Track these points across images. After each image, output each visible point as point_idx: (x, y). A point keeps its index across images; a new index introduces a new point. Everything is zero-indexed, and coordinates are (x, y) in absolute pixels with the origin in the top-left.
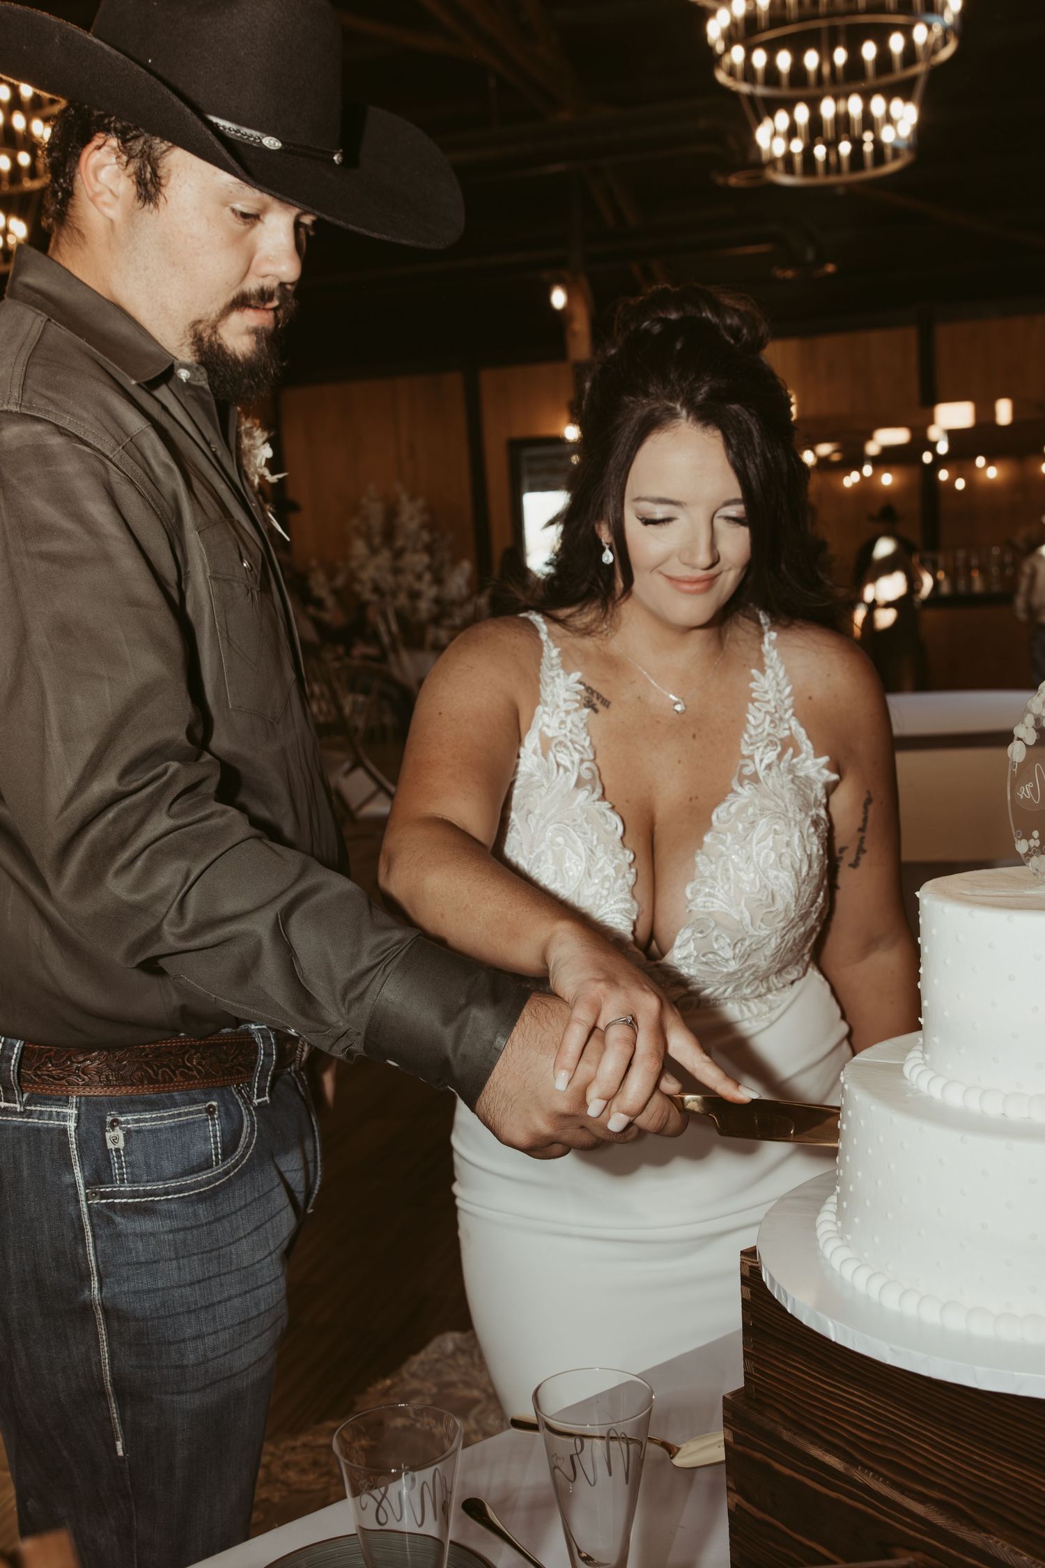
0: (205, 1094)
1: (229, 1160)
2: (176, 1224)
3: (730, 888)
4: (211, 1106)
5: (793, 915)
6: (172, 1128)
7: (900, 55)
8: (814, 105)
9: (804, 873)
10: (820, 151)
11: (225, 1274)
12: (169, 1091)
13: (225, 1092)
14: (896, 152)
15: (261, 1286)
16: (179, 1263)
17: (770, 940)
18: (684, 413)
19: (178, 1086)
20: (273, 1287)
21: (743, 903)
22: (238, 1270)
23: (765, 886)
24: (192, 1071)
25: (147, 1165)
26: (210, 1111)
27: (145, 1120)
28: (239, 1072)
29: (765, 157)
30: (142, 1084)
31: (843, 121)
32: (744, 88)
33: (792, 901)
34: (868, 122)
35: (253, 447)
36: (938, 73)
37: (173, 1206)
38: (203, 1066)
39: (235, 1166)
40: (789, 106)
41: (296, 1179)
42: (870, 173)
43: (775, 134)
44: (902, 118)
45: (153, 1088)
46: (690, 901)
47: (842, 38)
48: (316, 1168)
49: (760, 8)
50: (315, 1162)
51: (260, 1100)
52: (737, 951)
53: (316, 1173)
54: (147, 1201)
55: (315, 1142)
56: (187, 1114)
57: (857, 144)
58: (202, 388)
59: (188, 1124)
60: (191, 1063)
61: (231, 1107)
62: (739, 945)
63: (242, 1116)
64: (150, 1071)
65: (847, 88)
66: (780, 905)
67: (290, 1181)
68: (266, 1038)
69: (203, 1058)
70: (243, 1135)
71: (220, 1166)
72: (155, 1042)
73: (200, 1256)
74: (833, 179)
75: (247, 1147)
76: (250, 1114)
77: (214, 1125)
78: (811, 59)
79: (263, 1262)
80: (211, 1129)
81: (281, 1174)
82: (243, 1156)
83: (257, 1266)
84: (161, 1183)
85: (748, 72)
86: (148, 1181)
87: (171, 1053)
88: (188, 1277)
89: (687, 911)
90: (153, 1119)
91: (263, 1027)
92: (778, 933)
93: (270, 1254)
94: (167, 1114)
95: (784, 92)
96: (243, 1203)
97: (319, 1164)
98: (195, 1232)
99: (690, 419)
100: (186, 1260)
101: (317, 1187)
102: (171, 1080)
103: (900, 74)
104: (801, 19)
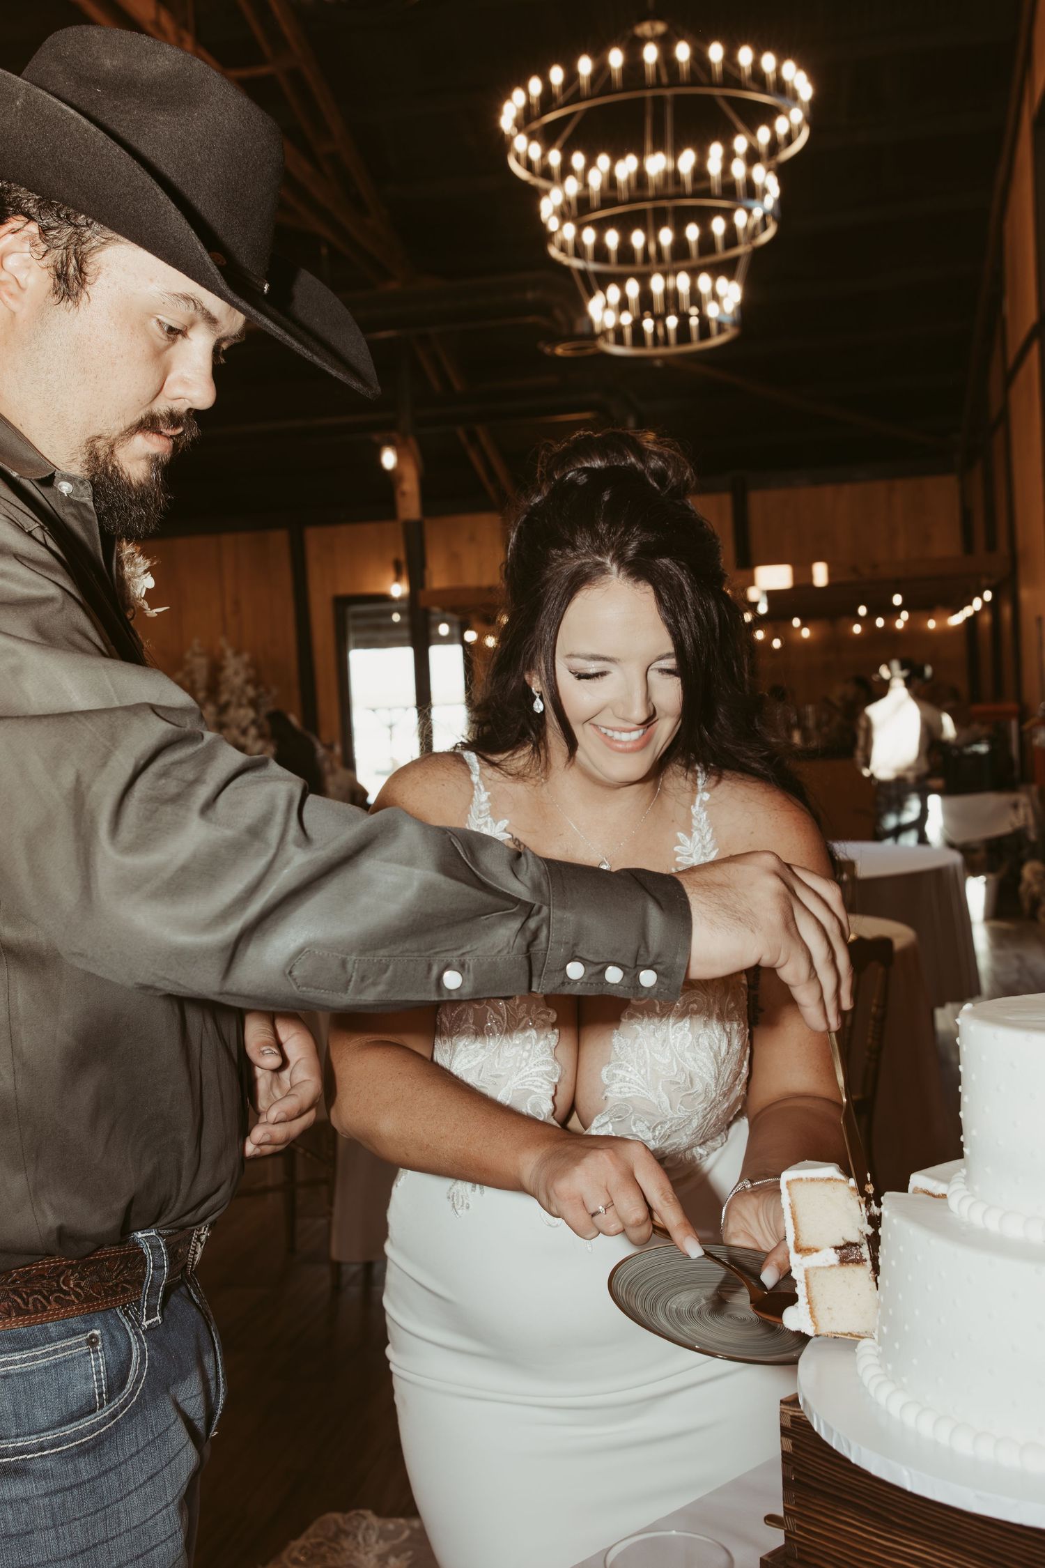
0: (85, 1322)
1: (116, 1400)
2: (53, 1485)
3: (646, 1071)
4: (92, 1336)
5: (714, 1095)
6: (46, 1368)
7: (722, 237)
8: (644, 279)
9: (723, 1053)
10: (648, 324)
11: (113, 1538)
12: (42, 1323)
13: (109, 1316)
14: (721, 328)
15: (156, 1546)
16: (57, 1532)
17: (691, 1120)
18: (614, 568)
19: (53, 1315)
20: (170, 1545)
21: (660, 1088)
22: (128, 1531)
23: (683, 1070)
24: (70, 1295)
25: (17, 1415)
26: (92, 1342)
27: (14, 1363)
28: (125, 1290)
29: (597, 329)
30: (9, 1315)
31: (671, 297)
32: (576, 264)
33: (712, 1083)
34: (696, 298)
35: (134, 575)
36: (759, 254)
37: (49, 1464)
38: (82, 1288)
39: (123, 1407)
40: (620, 280)
41: (195, 1407)
42: (696, 345)
43: (607, 306)
44: (727, 296)
45: (23, 1321)
46: (607, 1086)
47: (670, 219)
48: (217, 1385)
49: (592, 189)
50: (217, 1377)
51: (150, 1321)
52: (657, 1133)
53: (218, 1391)
54: (17, 1460)
55: (216, 1355)
56: (64, 1350)
57: (684, 318)
58: (85, 505)
59: (65, 1361)
60: (68, 1285)
61: (117, 1334)
62: (659, 1127)
63: (130, 1343)
64: (19, 1300)
65: (676, 266)
66: (699, 1087)
67: (188, 1411)
68: (155, 1248)
69: (82, 1278)
70: (133, 1368)
71: (105, 1409)
72: (24, 1266)
73: (83, 1521)
74: (661, 351)
75: (138, 1381)
76: (140, 1339)
77: (97, 1359)
78: (638, 239)
79: (157, 1517)
80: (93, 1363)
81: (177, 1405)
82: (132, 1394)
83: (150, 1523)
84: (35, 1436)
85: (579, 250)
86: (18, 1436)
87: (43, 1277)
88: (69, 1548)
89: (603, 1098)
90: (23, 1361)
91: (152, 1234)
92: (699, 1115)
93: (167, 1506)
94: (40, 1352)
95: (613, 268)
96: (134, 1450)
97: (221, 1379)
98: (75, 1492)
99: (621, 575)
100: (66, 1528)
101: (220, 1406)
102: (45, 1308)
103: (722, 255)
104: (631, 201)
